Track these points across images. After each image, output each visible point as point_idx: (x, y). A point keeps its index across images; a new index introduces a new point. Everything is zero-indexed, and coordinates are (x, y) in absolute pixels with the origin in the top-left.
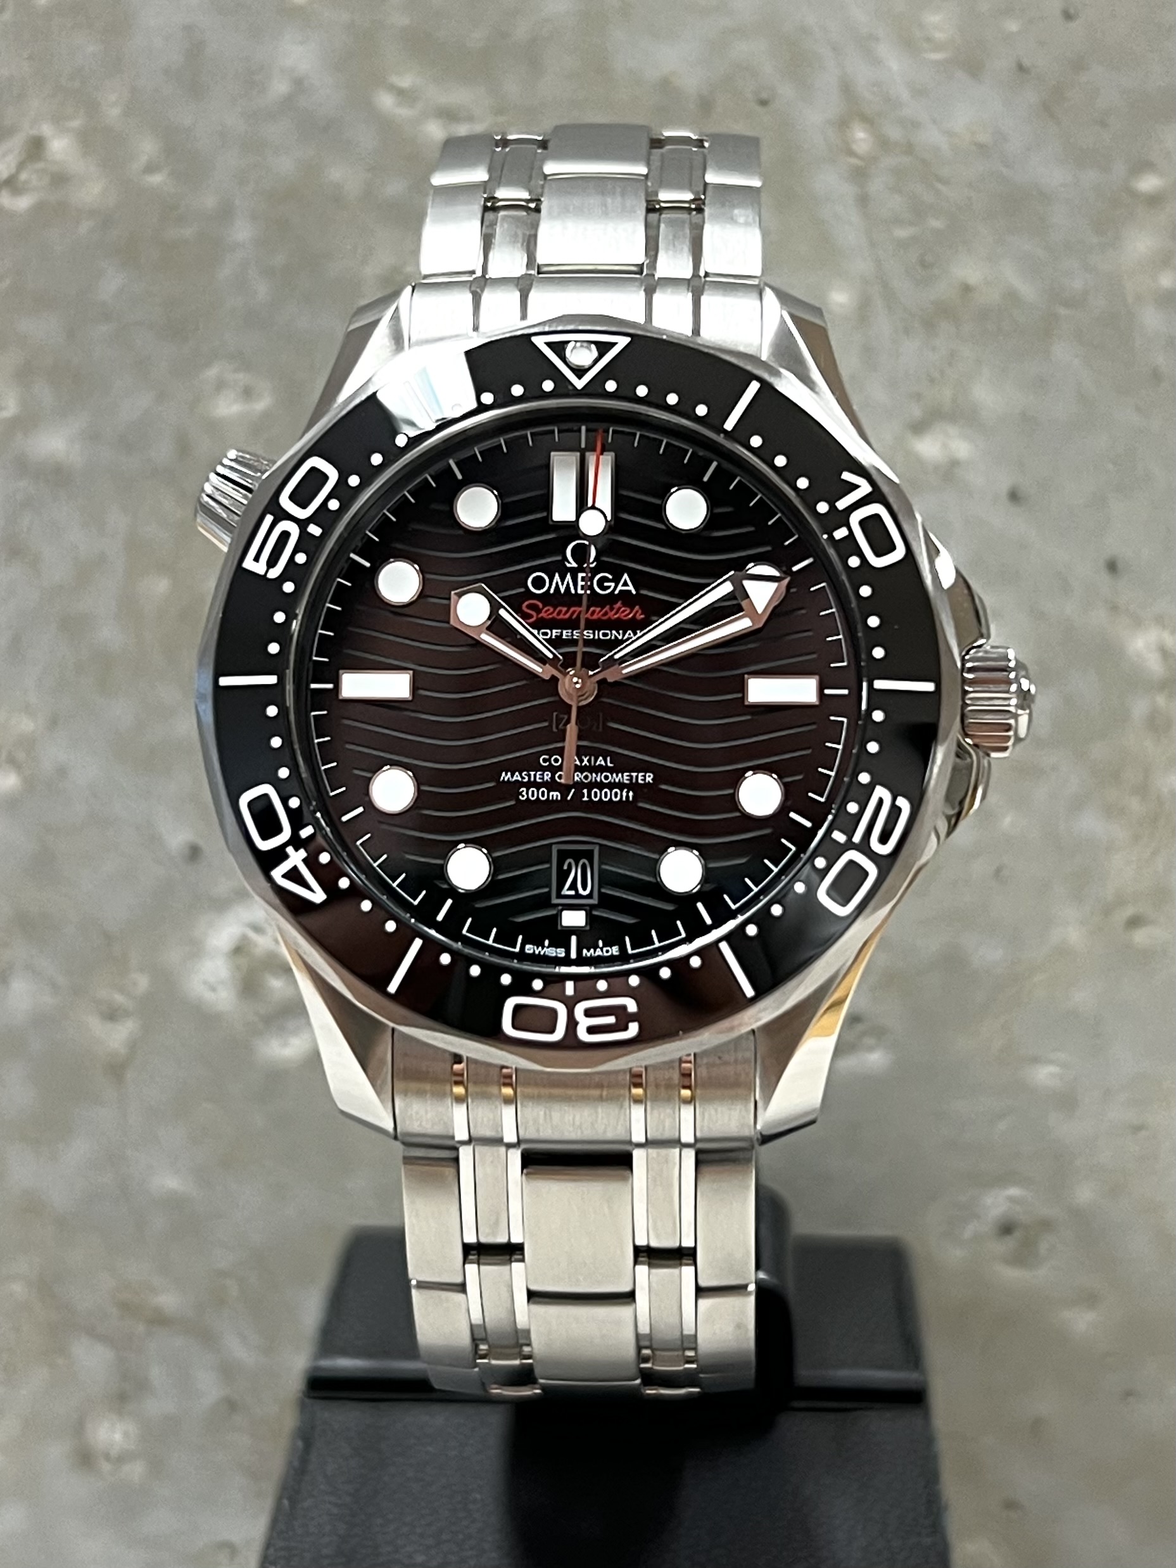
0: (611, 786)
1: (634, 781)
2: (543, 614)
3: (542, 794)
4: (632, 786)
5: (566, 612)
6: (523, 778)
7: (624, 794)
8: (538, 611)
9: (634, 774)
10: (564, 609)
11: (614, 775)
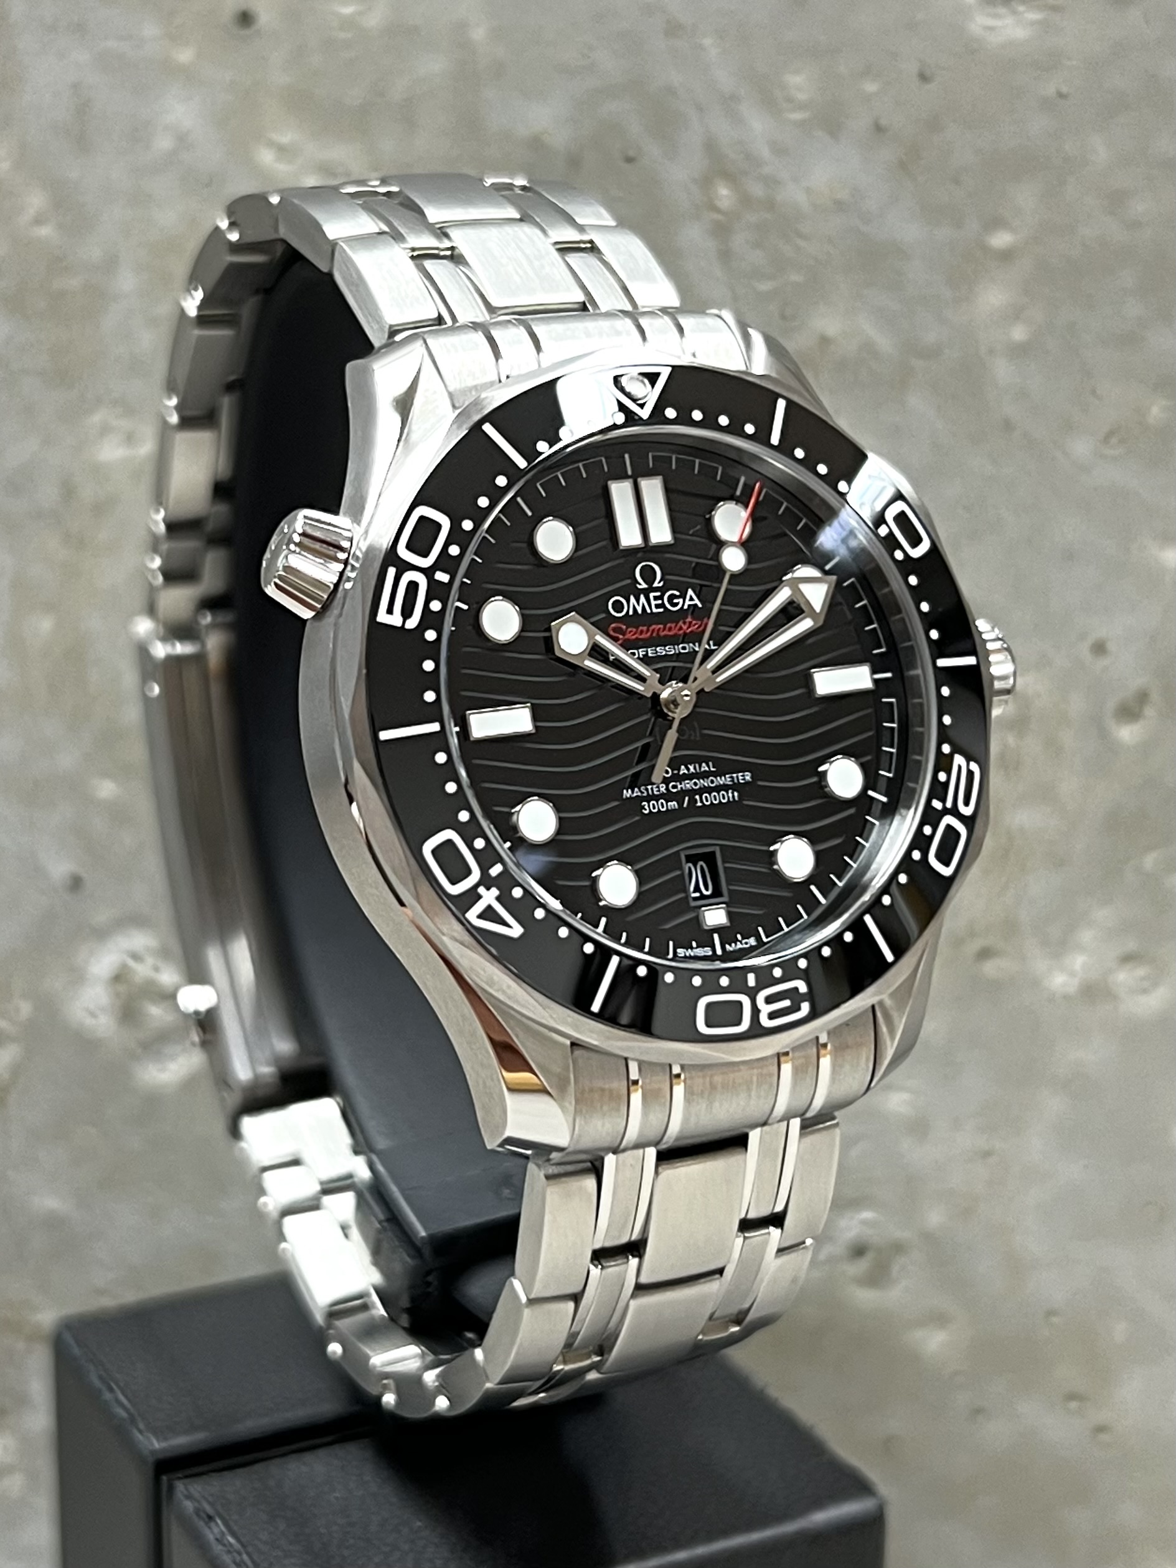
0: (718, 789)
1: (736, 781)
2: (628, 636)
3: (662, 806)
4: (735, 787)
5: (648, 630)
6: (642, 793)
7: (730, 795)
8: (624, 634)
9: (735, 775)
10: (645, 628)
11: (718, 778)
